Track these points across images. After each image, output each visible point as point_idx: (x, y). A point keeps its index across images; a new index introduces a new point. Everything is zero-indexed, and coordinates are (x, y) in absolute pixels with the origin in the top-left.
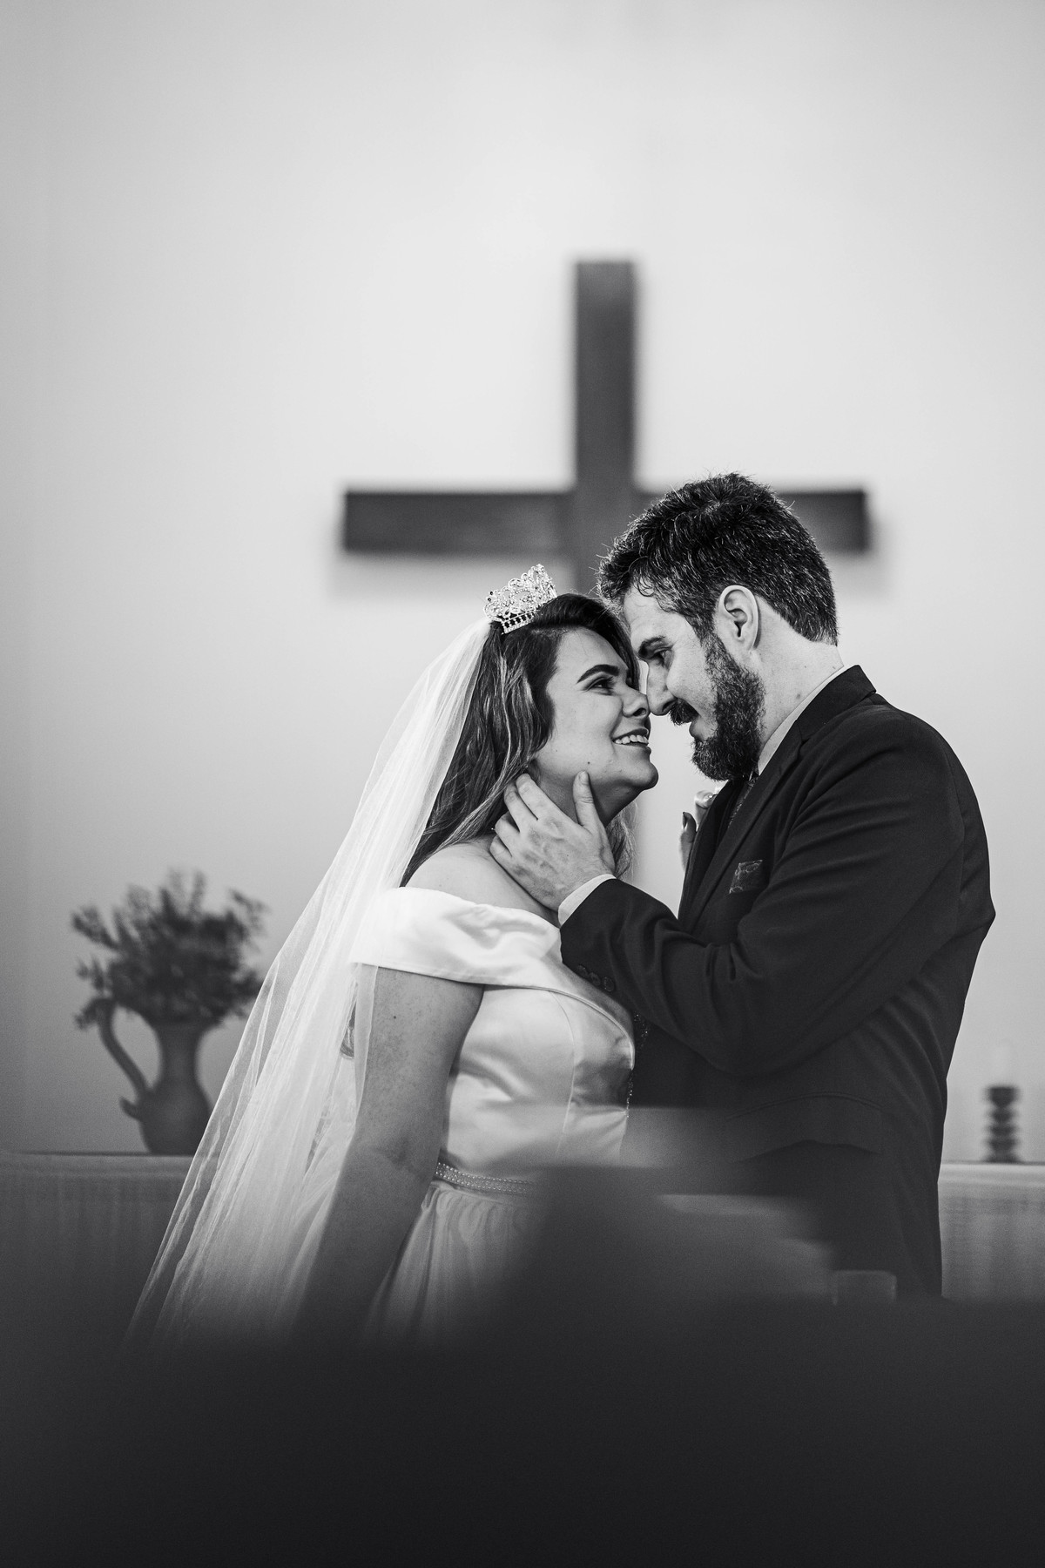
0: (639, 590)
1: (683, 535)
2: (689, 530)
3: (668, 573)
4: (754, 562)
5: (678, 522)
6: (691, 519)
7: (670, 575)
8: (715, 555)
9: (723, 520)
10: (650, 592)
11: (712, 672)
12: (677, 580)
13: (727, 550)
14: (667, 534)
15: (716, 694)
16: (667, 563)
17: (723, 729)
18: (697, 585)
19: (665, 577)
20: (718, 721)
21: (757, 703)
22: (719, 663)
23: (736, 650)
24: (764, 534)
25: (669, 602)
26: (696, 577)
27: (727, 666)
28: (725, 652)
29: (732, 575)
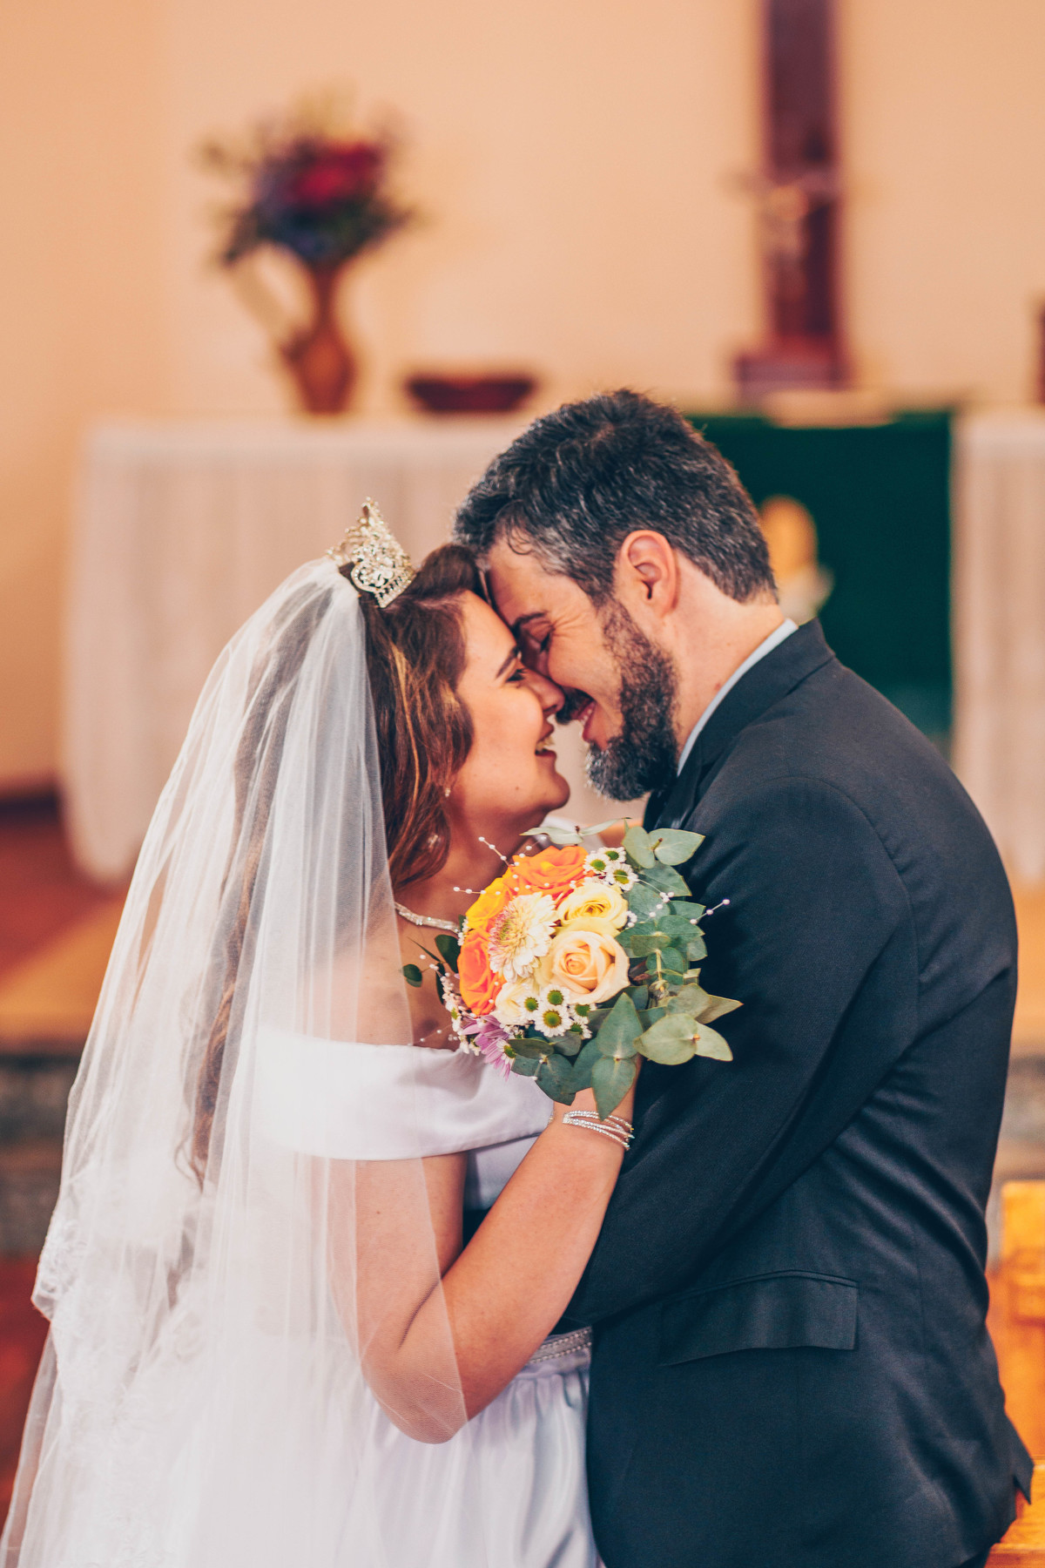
0: (510, 546)
1: (570, 469)
2: (578, 462)
3: (552, 522)
4: (665, 501)
5: (562, 453)
6: (580, 447)
7: (555, 524)
8: (615, 494)
9: (624, 448)
10: (527, 548)
11: (612, 648)
12: (566, 530)
13: (631, 488)
14: (546, 469)
15: (620, 677)
16: (551, 508)
17: (630, 725)
18: (593, 535)
19: (548, 526)
20: (623, 712)
21: (671, 692)
22: (622, 636)
23: (645, 617)
24: (678, 465)
25: (556, 562)
26: (592, 526)
27: (633, 640)
28: (630, 621)
29: (639, 521)
